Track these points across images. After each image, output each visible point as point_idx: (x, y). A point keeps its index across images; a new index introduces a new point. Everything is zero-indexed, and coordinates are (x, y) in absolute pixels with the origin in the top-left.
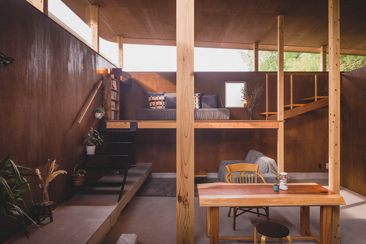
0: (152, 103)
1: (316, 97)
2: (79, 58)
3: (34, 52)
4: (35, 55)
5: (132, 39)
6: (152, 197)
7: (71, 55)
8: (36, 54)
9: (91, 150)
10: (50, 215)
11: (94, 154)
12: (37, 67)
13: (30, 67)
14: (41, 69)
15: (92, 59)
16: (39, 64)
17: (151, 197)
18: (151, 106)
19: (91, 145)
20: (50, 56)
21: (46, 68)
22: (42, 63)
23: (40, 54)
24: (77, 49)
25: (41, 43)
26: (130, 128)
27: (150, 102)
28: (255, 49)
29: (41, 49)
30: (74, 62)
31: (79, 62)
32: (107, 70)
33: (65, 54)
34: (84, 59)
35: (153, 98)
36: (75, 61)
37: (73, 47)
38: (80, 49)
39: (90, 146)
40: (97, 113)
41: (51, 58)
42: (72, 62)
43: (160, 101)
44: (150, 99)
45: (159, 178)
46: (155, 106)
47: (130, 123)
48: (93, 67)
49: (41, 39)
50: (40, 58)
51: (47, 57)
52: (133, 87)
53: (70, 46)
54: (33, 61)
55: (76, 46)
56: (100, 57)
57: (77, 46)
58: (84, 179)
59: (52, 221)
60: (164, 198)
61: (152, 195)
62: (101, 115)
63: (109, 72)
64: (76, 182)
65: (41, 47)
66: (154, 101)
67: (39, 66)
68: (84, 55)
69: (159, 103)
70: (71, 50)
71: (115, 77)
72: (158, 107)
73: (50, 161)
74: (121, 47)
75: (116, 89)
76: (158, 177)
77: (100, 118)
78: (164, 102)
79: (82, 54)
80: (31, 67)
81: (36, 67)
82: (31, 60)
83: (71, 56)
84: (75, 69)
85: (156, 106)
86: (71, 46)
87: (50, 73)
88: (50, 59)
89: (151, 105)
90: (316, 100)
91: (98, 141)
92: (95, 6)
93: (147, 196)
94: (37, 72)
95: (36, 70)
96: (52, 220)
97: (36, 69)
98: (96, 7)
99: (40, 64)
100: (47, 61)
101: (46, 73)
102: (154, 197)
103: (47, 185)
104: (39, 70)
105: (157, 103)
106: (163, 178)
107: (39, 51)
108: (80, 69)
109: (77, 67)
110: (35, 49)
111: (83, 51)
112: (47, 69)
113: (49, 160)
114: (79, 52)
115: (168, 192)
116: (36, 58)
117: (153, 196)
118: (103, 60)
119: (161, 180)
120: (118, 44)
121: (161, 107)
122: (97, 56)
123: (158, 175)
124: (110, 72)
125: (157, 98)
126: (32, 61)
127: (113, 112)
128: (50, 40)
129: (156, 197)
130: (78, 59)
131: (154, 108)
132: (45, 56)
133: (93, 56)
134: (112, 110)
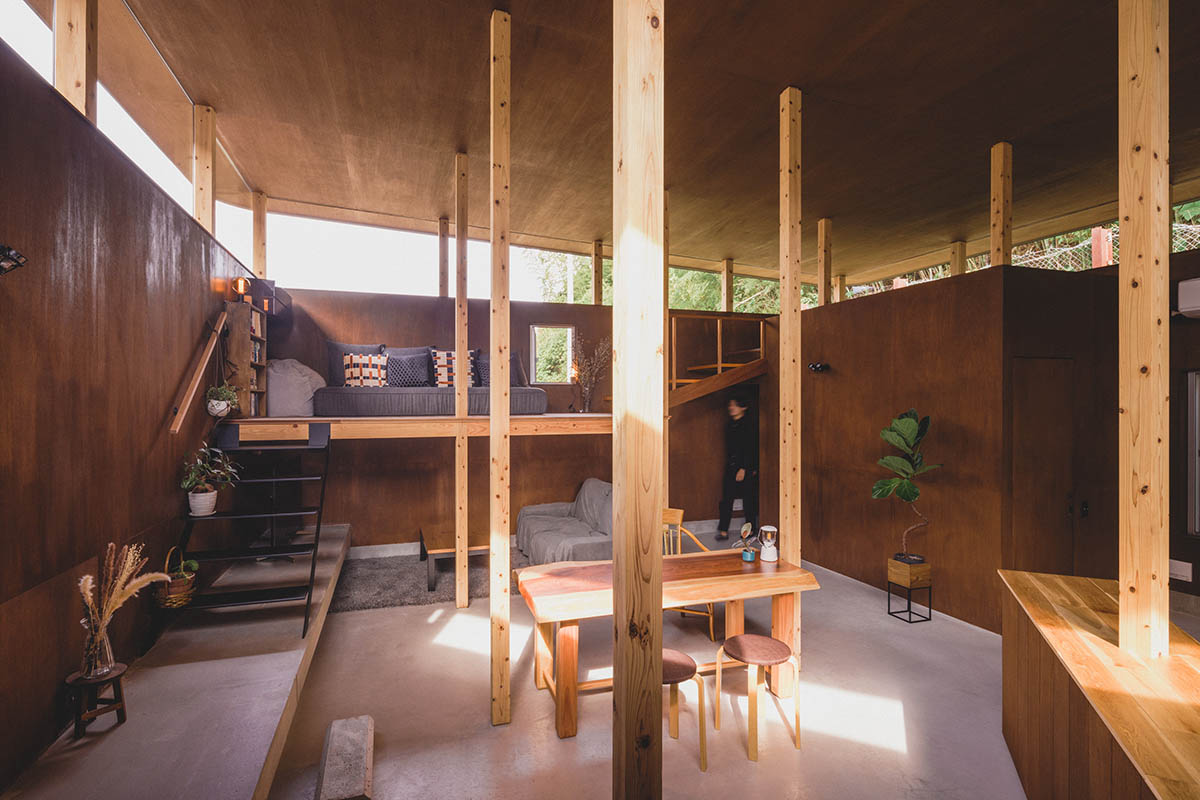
0: (353, 369)
1: (720, 365)
2: (171, 250)
3: (64, 233)
4: (65, 243)
5: (293, 203)
6: (367, 611)
7: (154, 241)
8: (69, 238)
9: (203, 503)
10: (117, 704)
11: (212, 516)
12: (71, 277)
13: (53, 276)
14: (81, 284)
15: (201, 253)
16: (76, 266)
17: (364, 611)
18: (348, 379)
19: (206, 491)
20: (102, 245)
21: (94, 278)
22: (83, 265)
23: (79, 238)
24: (167, 226)
25: (81, 206)
26: (307, 438)
27: (348, 366)
28: (596, 255)
29: (82, 223)
30: (161, 262)
31: (171, 262)
32: (235, 283)
33: (139, 240)
34: (182, 254)
35: (356, 359)
36: (164, 259)
37: (158, 221)
38: (173, 226)
39: (202, 492)
40: (215, 402)
41: (105, 249)
42: (156, 261)
43: (375, 366)
44: (347, 360)
45: (367, 560)
46: (358, 378)
47: (308, 426)
48: (204, 276)
49: (82, 196)
50: (80, 250)
51: (95, 247)
52: (295, 329)
53: (150, 215)
54: (62, 259)
55: (164, 218)
56: (219, 248)
57: (167, 218)
58: (192, 588)
59: (124, 721)
60: (398, 609)
61: (364, 607)
62: (228, 405)
63: (241, 289)
64: (169, 599)
65: (82, 219)
66: (356, 365)
67: (75, 274)
68: (182, 242)
69: (371, 373)
70: (154, 227)
71: (254, 302)
72: (366, 383)
73: (114, 548)
74: (259, 223)
75: (258, 334)
76: (364, 556)
77: (225, 413)
78: (383, 372)
79: (178, 239)
80: (56, 277)
81: (67, 277)
82: (55, 257)
83: (154, 245)
84: (161, 282)
85: (361, 378)
86: (153, 218)
87: (102, 294)
88: (102, 253)
89: (348, 375)
90: (720, 371)
91: (224, 478)
92: (205, 108)
93: (353, 609)
94: (71, 290)
95: (68, 286)
96: (122, 718)
97: (68, 281)
98: (208, 110)
99: (80, 266)
100: (95, 259)
101: (94, 293)
102: (371, 610)
103: (108, 617)
104: (76, 284)
105: (366, 372)
106: (380, 559)
107: (77, 229)
108: (174, 281)
109: (167, 275)
110: (66, 222)
111: (180, 232)
112: (95, 283)
113: (110, 545)
114: (171, 233)
115: (405, 594)
116: (68, 249)
117: (369, 608)
118: (224, 257)
119: (374, 563)
120: (251, 212)
121: (375, 383)
122: (213, 246)
123: (365, 553)
124: (245, 289)
125: (365, 359)
126: (59, 260)
127: (253, 395)
128: (103, 197)
129: (377, 610)
130: (170, 254)
131: (357, 383)
132: (91, 244)
133: (203, 246)
134: (252, 392)
